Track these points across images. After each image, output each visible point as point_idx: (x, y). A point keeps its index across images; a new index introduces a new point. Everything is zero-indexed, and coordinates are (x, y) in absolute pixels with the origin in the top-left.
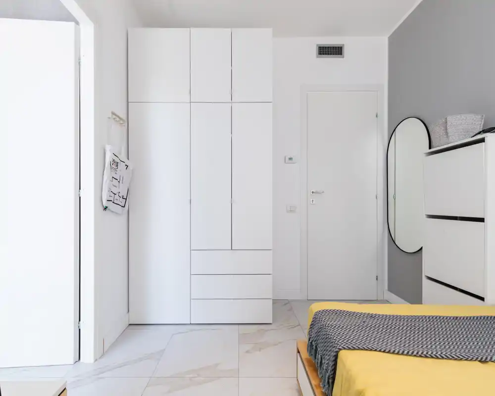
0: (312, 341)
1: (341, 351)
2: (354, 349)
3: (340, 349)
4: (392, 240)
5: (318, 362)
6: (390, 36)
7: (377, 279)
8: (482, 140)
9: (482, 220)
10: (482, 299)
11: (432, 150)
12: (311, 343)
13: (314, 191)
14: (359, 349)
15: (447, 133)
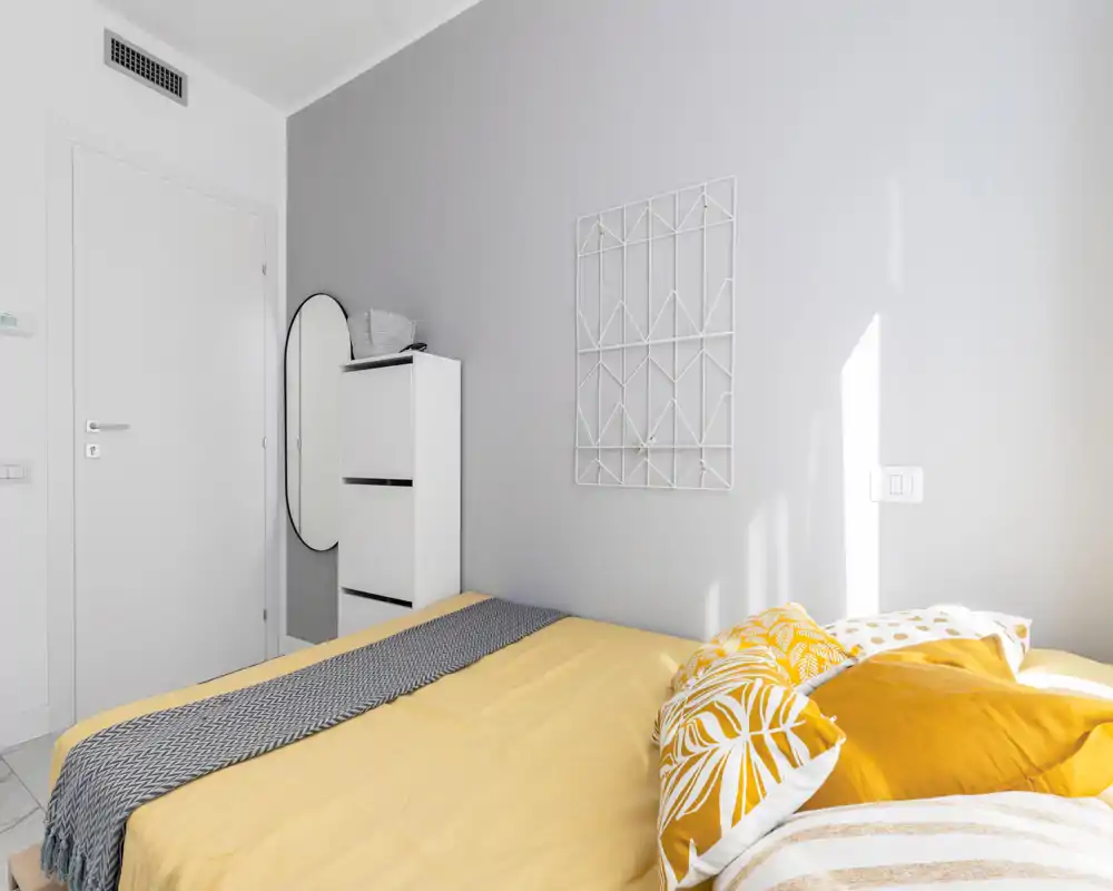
0: (58, 830)
1: (135, 813)
2: (171, 789)
3: (132, 809)
4: (294, 531)
5: (73, 878)
6: (293, 116)
7: (265, 617)
8: (409, 360)
9: (408, 483)
10: (409, 604)
11: (356, 362)
12: (54, 837)
13: (97, 423)
14: (183, 783)
15: (370, 338)
